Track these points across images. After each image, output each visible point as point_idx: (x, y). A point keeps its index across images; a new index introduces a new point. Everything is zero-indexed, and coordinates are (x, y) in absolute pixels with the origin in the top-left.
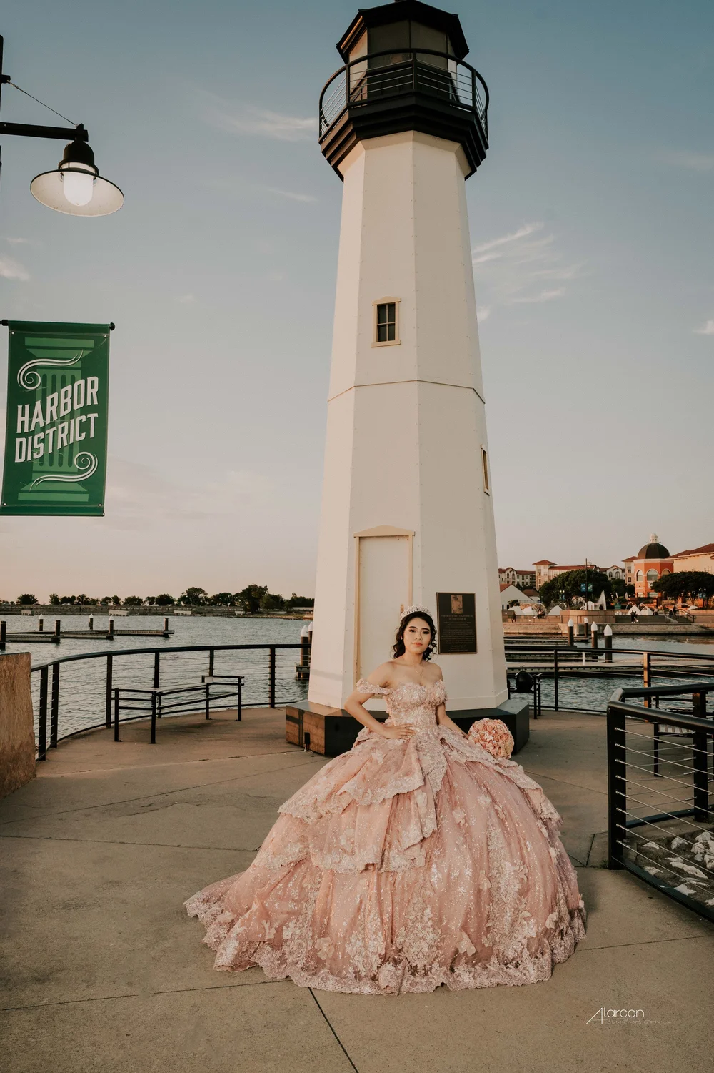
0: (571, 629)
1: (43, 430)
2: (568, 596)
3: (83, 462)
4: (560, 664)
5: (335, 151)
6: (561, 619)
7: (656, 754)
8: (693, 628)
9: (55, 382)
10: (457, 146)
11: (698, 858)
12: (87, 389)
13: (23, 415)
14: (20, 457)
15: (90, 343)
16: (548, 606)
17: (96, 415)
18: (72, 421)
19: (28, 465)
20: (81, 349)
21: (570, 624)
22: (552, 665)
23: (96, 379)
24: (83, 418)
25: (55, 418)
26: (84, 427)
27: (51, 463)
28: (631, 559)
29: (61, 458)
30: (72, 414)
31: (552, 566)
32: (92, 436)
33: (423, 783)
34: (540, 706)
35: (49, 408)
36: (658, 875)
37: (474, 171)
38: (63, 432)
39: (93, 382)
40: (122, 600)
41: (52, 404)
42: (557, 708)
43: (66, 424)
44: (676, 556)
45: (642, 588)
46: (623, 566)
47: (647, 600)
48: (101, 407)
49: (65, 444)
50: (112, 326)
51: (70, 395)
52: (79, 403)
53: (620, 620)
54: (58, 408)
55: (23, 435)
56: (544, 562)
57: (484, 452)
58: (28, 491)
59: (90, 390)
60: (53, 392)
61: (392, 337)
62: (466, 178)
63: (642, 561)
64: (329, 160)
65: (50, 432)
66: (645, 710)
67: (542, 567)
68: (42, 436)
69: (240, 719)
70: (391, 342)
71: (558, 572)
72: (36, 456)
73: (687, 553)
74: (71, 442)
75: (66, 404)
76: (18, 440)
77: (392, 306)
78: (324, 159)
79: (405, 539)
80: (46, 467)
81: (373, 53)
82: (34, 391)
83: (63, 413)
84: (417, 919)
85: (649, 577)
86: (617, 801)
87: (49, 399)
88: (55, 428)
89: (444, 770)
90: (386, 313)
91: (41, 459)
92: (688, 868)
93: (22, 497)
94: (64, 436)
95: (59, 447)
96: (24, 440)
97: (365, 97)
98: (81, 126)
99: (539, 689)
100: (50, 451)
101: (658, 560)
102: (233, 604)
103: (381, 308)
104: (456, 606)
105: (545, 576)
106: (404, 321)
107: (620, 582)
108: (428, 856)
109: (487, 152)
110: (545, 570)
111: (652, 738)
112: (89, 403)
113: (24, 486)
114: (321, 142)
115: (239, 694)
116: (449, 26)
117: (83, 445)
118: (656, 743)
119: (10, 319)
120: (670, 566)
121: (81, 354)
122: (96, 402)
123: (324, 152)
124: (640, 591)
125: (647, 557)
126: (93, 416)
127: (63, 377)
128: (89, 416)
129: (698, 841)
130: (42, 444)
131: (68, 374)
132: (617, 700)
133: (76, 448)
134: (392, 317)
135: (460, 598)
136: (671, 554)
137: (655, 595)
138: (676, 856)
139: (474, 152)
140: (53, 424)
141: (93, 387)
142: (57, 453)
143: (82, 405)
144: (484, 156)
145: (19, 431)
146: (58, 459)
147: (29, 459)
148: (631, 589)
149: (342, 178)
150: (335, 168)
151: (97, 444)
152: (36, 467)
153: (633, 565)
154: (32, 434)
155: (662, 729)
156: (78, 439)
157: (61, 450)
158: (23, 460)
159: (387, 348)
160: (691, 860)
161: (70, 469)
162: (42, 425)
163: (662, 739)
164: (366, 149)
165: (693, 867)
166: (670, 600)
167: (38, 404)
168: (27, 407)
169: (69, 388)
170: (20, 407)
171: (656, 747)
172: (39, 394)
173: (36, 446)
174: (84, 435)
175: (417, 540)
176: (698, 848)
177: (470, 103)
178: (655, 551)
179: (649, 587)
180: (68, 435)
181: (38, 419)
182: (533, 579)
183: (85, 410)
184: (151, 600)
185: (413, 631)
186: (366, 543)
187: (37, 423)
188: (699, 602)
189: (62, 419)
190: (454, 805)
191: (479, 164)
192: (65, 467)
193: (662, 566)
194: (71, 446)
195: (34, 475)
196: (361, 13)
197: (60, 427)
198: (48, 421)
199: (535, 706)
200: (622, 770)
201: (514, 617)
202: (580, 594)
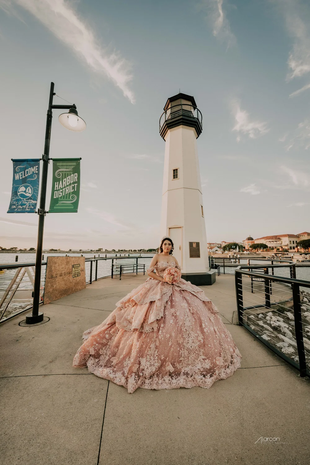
0: (230, 256)
1: (62, 189)
2: (229, 249)
3: (73, 198)
4: (225, 264)
5: (163, 134)
6: (227, 254)
7: (252, 287)
8: (260, 256)
9: (65, 175)
10: (194, 129)
11: (268, 322)
12: (74, 177)
13: (57, 185)
14: (55, 197)
15: (75, 164)
16: (224, 251)
17: (77, 184)
18: (70, 186)
19: (57, 199)
20: (72, 165)
21: (229, 255)
22: (223, 264)
23: (77, 174)
24: (73, 185)
25: (65, 185)
26: (73, 188)
27: (64, 198)
28: (244, 241)
29: (67, 196)
30: (70, 184)
31: (225, 243)
32: (76, 190)
33: (160, 298)
34: (220, 273)
35: (64, 183)
36: (255, 329)
37: (199, 136)
38: (67, 189)
39: (76, 175)
40: (133, 250)
41: (65, 182)
42: (224, 273)
43: (68, 187)
44: (255, 240)
45: (247, 247)
46: (242, 242)
47: (248, 250)
48: (78, 182)
49: (68, 193)
50: (81, 159)
51: (69, 179)
52: (72, 181)
53: (241, 254)
54: (66, 183)
55: (56, 191)
56: (223, 242)
57: (202, 206)
58: (57, 206)
59: (75, 177)
60: (65, 178)
61: (177, 177)
62: (197, 138)
63: (247, 241)
64: (162, 137)
65: (64, 189)
66: (248, 272)
67: (223, 243)
68: (62, 190)
69: (144, 275)
70: (177, 179)
71: (227, 244)
72: (60, 196)
73: (258, 239)
74: (70, 192)
75: (68, 181)
76: (55, 192)
77: (177, 170)
78: (161, 137)
79: (181, 228)
80: (62, 199)
81: (172, 106)
82: (60, 178)
83: (67, 184)
84: (151, 355)
85: (249, 245)
86: (240, 302)
87: (64, 180)
88: (65, 188)
89: (171, 293)
90: (175, 171)
91: (61, 197)
92: (265, 326)
93: (55, 208)
94: (68, 190)
95: (66, 193)
96: (57, 192)
97: (170, 118)
98: (74, 105)
99: (219, 268)
100: (64, 195)
101: (251, 241)
102: (155, 251)
103: (174, 170)
104: (194, 245)
105: (224, 245)
106: (180, 173)
107: (242, 246)
108: (159, 327)
109: (202, 131)
110: (224, 243)
111: (251, 282)
112: (75, 181)
113: (55, 204)
114: (160, 132)
115: (144, 268)
116: (191, 99)
117: (73, 193)
118: (252, 283)
119: (53, 158)
120: (254, 242)
121: (73, 167)
122: (77, 181)
123: (161, 135)
124: (247, 248)
125: (248, 240)
126: (76, 185)
127: (68, 174)
128: (75, 185)
129: (267, 316)
130: (61, 193)
131: (69, 173)
132: (238, 269)
133: (71, 194)
134: (177, 173)
135: (195, 243)
136: (254, 239)
137: (251, 249)
138: (260, 321)
139: (199, 131)
140: (65, 187)
141: (76, 176)
142: (65, 195)
143: (73, 181)
144: (201, 132)
145: (55, 189)
146: (66, 197)
147: (58, 197)
148: (244, 248)
149: (165, 141)
150: (163, 138)
151: (77, 193)
152: (59, 199)
153: (244, 242)
154: (59, 190)
155: (254, 279)
156: (72, 191)
157: (67, 194)
158: (56, 197)
159: (176, 180)
160: (265, 323)
161: (69, 200)
162: (62, 187)
163: (253, 282)
164: (170, 132)
165: (267, 326)
166: (254, 250)
167: (61, 182)
168: (58, 183)
169: (69, 177)
170: (56, 183)
171: (252, 285)
172: (61, 179)
173: (60, 194)
174: (73, 190)
175: (184, 228)
176: (268, 318)
177: (197, 117)
178: (250, 239)
179: (249, 247)
180: (69, 190)
181: (61, 186)
182: (221, 245)
183: (74, 183)
184: (138, 250)
185: (165, 245)
186: (171, 229)
187: (61, 187)
188: (261, 250)
189: (67, 186)
190: (172, 306)
191: (200, 134)
192: (68, 199)
193: (252, 242)
194: (69, 193)
195: (59, 201)
196: (169, 99)
197: (67, 188)
198: (63, 186)
199: (218, 273)
200: (241, 292)
201: (216, 253)
202: (232, 249)
